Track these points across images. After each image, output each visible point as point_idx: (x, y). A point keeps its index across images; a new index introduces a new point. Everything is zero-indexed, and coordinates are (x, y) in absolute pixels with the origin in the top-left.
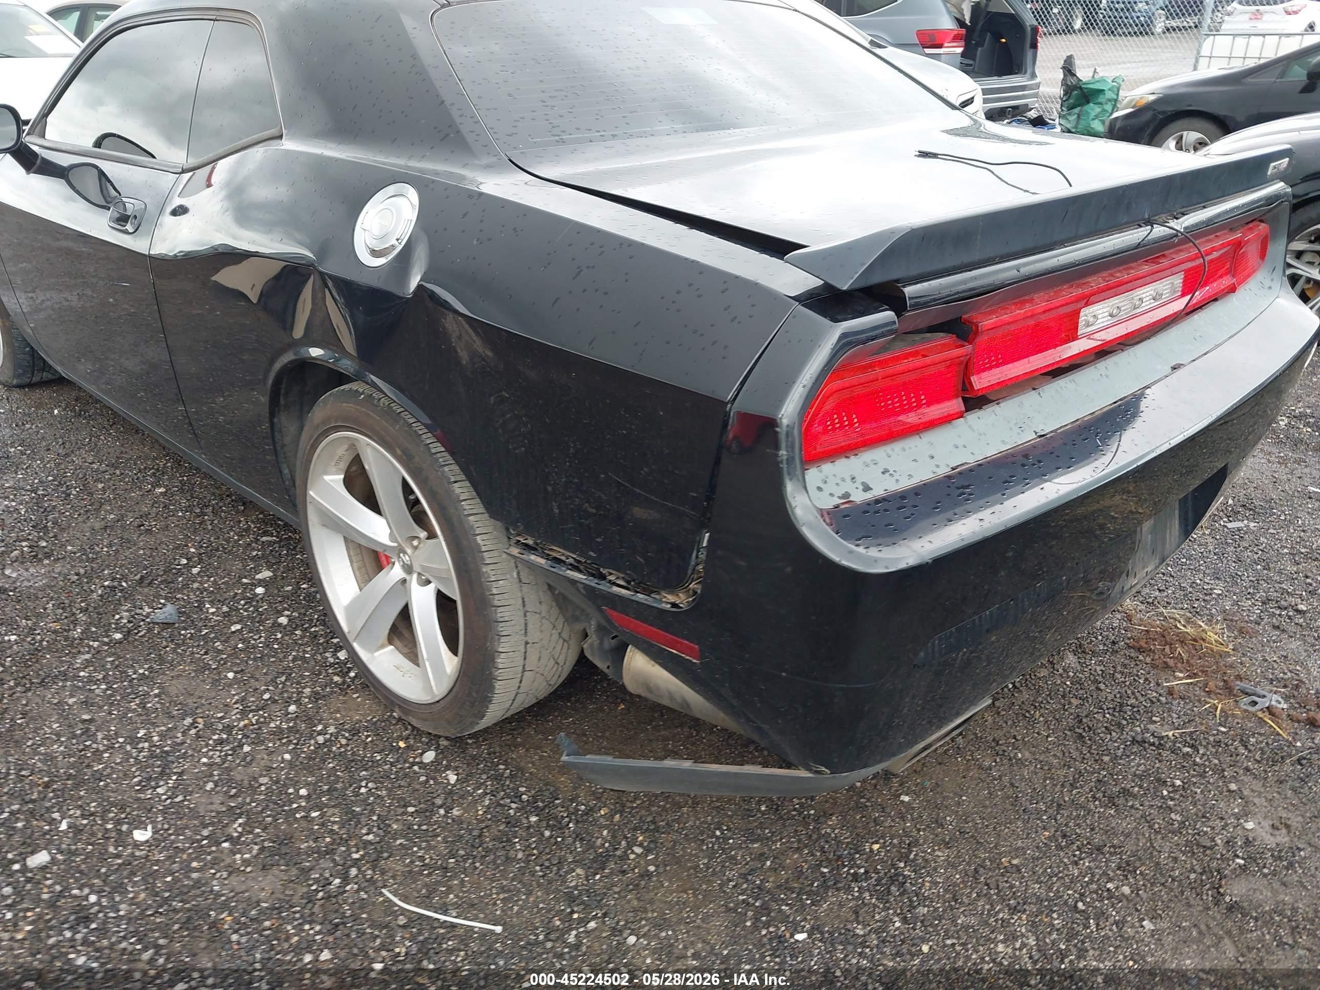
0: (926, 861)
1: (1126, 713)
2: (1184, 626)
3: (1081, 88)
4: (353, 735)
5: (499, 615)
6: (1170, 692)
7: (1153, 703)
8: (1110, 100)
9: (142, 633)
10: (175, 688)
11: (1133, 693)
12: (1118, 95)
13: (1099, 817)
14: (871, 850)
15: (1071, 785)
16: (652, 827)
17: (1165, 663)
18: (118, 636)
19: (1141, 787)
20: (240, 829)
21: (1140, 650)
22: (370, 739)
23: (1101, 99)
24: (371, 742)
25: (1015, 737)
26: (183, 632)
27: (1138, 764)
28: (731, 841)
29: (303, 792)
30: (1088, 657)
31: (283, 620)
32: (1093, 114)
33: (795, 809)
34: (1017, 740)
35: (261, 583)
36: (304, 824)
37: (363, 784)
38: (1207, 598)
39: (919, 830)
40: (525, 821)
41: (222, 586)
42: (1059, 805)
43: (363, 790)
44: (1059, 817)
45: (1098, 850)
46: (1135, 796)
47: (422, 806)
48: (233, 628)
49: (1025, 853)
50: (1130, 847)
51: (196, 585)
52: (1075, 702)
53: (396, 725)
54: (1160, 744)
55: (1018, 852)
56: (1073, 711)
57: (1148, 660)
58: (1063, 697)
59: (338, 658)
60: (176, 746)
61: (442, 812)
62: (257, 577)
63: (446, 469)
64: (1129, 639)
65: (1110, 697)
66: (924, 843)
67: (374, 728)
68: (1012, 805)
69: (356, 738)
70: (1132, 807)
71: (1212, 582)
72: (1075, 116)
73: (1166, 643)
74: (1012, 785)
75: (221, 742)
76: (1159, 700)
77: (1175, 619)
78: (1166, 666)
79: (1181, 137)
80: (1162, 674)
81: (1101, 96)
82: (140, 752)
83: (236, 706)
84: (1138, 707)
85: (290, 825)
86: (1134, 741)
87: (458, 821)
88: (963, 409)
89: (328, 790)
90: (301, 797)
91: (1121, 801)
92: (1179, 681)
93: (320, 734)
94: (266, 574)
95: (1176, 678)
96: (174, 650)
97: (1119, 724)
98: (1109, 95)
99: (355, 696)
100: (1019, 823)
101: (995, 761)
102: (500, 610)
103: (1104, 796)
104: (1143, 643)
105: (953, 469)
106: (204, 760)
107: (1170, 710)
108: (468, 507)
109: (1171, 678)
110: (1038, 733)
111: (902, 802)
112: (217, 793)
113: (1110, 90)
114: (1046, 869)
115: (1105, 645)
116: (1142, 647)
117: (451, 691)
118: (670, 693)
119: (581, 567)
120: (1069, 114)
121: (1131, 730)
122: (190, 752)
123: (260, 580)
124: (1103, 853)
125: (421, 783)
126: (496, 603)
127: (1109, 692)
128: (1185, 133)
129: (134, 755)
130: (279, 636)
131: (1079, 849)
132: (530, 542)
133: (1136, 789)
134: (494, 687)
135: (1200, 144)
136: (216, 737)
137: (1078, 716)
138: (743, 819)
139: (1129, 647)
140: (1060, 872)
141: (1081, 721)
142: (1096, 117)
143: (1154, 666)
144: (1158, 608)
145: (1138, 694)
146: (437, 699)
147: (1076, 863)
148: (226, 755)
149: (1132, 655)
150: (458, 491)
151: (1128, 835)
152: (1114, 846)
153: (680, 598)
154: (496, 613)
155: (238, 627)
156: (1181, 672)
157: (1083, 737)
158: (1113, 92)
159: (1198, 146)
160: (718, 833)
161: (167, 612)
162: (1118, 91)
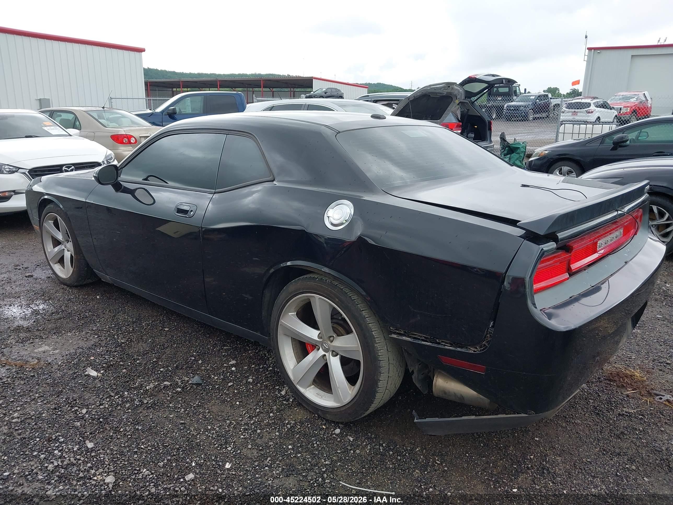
0: (554, 461)
1: (613, 404)
2: (625, 371)
3: (509, 147)
4: (302, 424)
5: (381, 364)
6: (628, 396)
7: (622, 400)
8: (522, 152)
9: (189, 388)
10: (215, 409)
11: (613, 397)
12: (526, 149)
13: (615, 443)
14: (531, 458)
15: (601, 432)
16: (440, 454)
17: (622, 385)
18: (179, 389)
19: (627, 431)
20: (270, 462)
21: (610, 380)
22: (309, 426)
23: (518, 151)
24: (310, 426)
25: (572, 415)
26: (207, 387)
27: (623, 423)
28: (474, 457)
29: (290, 447)
30: (590, 384)
31: (250, 380)
32: (516, 158)
33: (494, 445)
34: (573, 416)
35: (233, 366)
36: (296, 459)
37: (315, 442)
38: (630, 360)
39: (546, 451)
40: (387, 454)
41: (215, 368)
42: (598, 439)
43: (315, 445)
44: (599, 444)
45: (618, 454)
46: (626, 434)
47: (342, 450)
48: (229, 384)
49: (591, 457)
50: (630, 452)
51: (203, 368)
52: (591, 401)
53: (317, 420)
54: (630, 415)
55: (588, 457)
56: (591, 404)
57: (615, 384)
58: (586, 399)
59: (281, 394)
60: (227, 432)
61: (352, 452)
62: (230, 363)
63: (359, 305)
64: (604, 376)
65: (604, 399)
66: (550, 455)
67: (308, 421)
68: (580, 440)
69: (303, 425)
70: (626, 438)
71: (630, 354)
72: (508, 159)
73: (621, 377)
74: (577, 433)
75: (245, 429)
76: (624, 399)
77: (620, 368)
78: (623, 386)
79: (561, 169)
80: (622, 389)
81: (518, 150)
82: (213, 434)
83: (246, 415)
84: (617, 402)
85: (290, 460)
86: (619, 415)
87: (359, 455)
88: (569, 276)
89: (300, 446)
90: (290, 449)
91: (621, 436)
92: (630, 392)
93: (287, 424)
94: (233, 362)
95: (628, 391)
96: (207, 394)
97: (611, 409)
98: (522, 150)
99: (295, 409)
100: (585, 446)
101: (567, 424)
102: (381, 362)
103: (615, 435)
104: (611, 378)
105: (570, 298)
106: (242, 437)
107: (629, 403)
108: (368, 320)
109: (626, 391)
110: (581, 413)
111: (536, 440)
112: (253, 449)
113: (522, 147)
114: (601, 462)
115: (595, 379)
116: (611, 379)
117: (352, 400)
118: (455, 393)
119: (428, 340)
120: (505, 158)
121: (617, 411)
122: (234, 434)
123: (232, 365)
124: (621, 455)
125: (338, 442)
126: (380, 359)
127: (604, 397)
128: (563, 167)
129: (211, 436)
130: (251, 387)
131: (611, 454)
132: (402, 332)
133: (626, 432)
134: (376, 396)
135: (570, 172)
136: (243, 428)
137: (594, 406)
138: (475, 449)
139: (606, 380)
140: (607, 463)
141: (596, 408)
142: (517, 159)
143: (618, 387)
144: (612, 364)
145: (615, 397)
146: (344, 404)
147: (612, 460)
148: (251, 434)
149: (608, 382)
150: (364, 314)
151: (628, 449)
152: (624, 453)
153: (477, 349)
154: (380, 363)
155: (232, 384)
156: (629, 388)
157: (599, 414)
158: (524, 148)
159: (569, 172)
160: (467, 455)
161: (196, 379)
162: (526, 148)
